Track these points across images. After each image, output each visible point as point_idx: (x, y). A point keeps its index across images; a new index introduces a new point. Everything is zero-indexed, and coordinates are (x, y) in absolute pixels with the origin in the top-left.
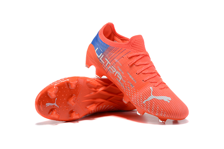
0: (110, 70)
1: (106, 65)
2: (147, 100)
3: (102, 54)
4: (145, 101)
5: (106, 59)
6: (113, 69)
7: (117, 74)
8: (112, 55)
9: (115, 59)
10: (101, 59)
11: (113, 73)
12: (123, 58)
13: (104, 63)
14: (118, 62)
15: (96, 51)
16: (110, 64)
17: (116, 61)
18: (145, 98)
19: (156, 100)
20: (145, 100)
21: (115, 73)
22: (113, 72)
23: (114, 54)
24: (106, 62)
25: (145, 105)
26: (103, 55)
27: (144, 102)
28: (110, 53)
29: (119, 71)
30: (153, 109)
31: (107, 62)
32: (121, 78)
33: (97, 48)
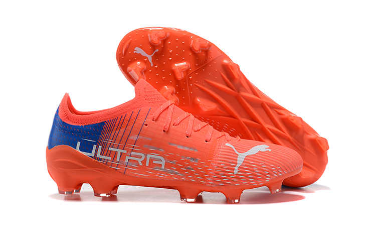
0: (130, 164)
1: (118, 159)
2: (238, 165)
3: (95, 146)
4: (236, 168)
5: (110, 149)
6: (136, 156)
7: (151, 160)
8: (121, 134)
9: (131, 138)
10: (99, 156)
11: (141, 164)
12: (146, 125)
13: (110, 158)
14: (140, 137)
15: (78, 149)
16: (125, 152)
17: (135, 138)
18: (233, 163)
19: (251, 157)
20: (235, 166)
21: (144, 162)
22: (140, 160)
23: (122, 130)
24: (113, 154)
25: (241, 175)
26: (100, 147)
27: (236, 172)
28: (113, 133)
29: (152, 151)
30: (258, 173)
31: (116, 152)
32: (163, 163)
33: (79, 143)
